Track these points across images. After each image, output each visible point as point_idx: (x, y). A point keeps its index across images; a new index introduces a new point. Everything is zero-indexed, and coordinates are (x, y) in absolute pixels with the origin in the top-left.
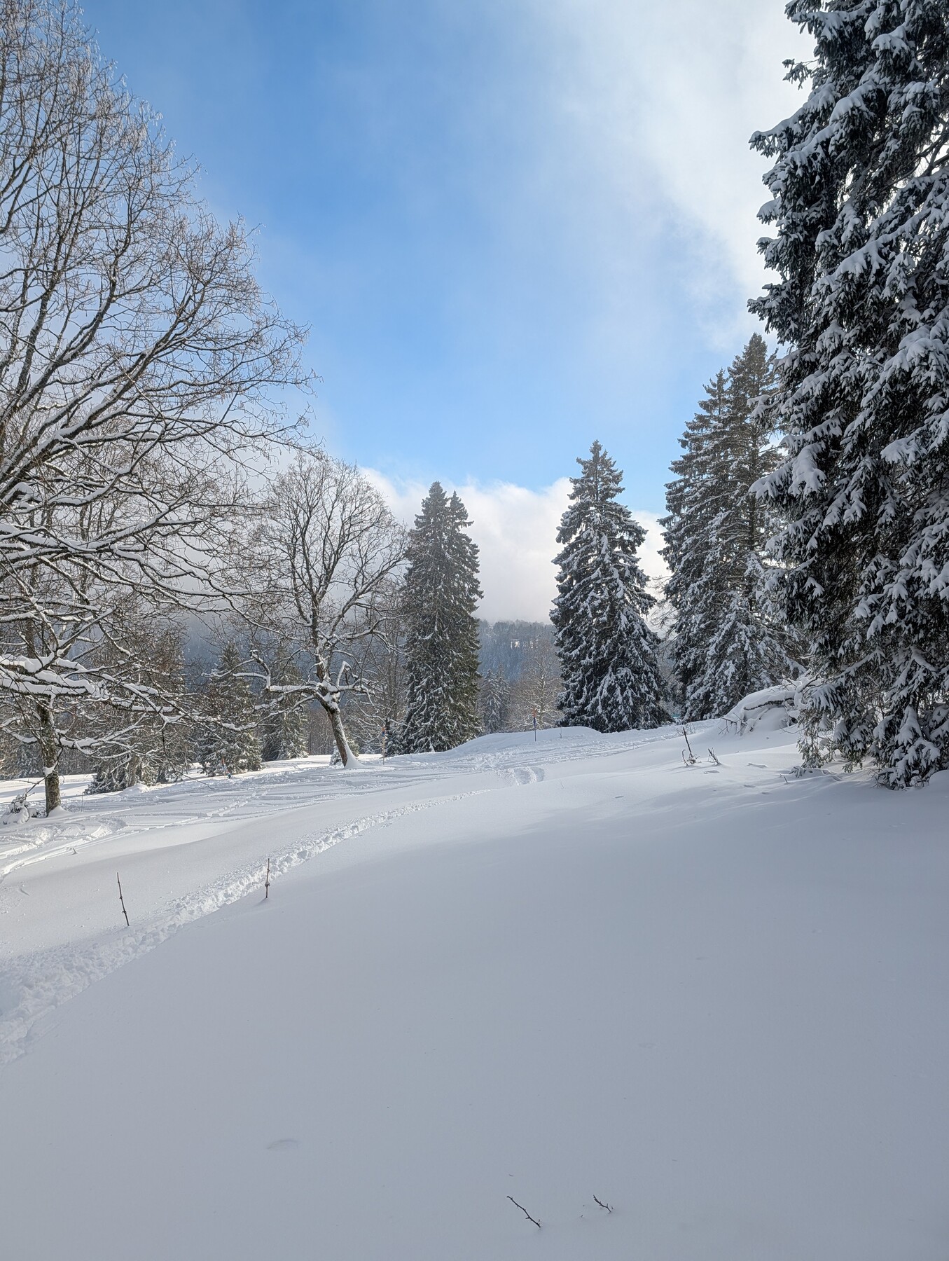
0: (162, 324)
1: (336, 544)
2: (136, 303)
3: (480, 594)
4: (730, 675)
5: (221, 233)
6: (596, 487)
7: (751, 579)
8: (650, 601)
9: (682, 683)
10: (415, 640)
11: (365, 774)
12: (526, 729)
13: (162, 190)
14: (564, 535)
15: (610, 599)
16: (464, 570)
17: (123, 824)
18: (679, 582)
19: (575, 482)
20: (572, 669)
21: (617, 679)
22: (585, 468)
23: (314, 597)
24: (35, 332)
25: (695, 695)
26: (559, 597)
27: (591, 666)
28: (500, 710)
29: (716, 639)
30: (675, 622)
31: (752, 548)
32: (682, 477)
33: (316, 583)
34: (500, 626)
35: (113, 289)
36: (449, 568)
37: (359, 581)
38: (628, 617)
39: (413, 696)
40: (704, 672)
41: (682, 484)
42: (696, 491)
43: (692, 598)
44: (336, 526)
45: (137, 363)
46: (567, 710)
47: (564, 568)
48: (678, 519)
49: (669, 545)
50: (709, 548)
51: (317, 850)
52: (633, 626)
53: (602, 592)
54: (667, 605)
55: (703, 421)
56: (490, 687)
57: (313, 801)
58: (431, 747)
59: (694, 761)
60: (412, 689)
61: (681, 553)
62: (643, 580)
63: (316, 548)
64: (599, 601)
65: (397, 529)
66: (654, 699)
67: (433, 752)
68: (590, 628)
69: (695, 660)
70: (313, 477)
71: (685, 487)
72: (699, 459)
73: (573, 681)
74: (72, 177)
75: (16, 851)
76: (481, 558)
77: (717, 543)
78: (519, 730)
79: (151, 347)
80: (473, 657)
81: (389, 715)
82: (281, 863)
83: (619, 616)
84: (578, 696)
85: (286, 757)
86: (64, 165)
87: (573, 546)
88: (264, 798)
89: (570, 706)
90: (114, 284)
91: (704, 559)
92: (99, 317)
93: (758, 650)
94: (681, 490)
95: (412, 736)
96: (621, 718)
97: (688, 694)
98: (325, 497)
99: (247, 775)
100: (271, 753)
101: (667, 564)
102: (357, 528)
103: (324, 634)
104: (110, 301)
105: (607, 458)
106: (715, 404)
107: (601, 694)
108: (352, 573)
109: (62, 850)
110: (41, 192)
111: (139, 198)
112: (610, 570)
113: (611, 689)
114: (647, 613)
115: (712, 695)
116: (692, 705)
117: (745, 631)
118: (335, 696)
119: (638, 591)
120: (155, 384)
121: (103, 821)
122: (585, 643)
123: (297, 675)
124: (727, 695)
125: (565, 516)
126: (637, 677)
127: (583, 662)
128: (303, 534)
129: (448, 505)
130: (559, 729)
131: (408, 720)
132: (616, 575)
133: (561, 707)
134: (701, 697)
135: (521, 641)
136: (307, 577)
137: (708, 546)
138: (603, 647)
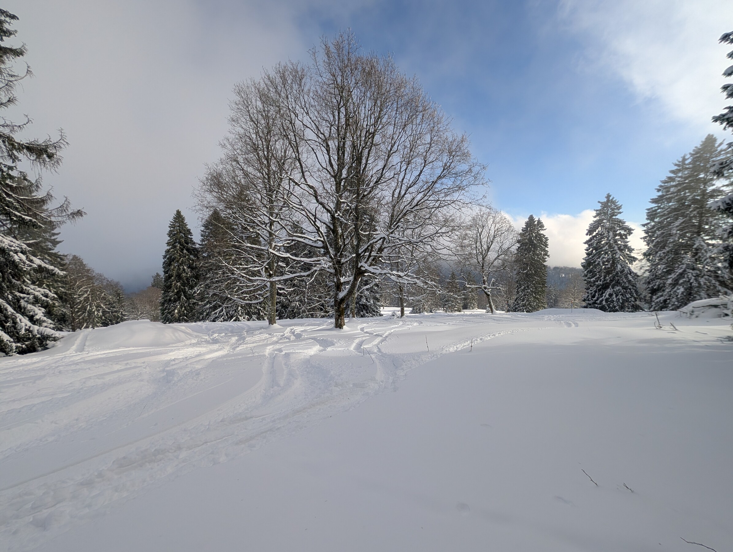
0: (438, 172)
1: (492, 238)
2: (431, 166)
3: (548, 256)
4: (680, 293)
5: (459, 139)
6: (607, 212)
7: (697, 249)
8: (635, 259)
9: (650, 295)
10: (520, 272)
11: (500, 317)
12: (566, 308)
13: (441, 129)
14: (590, 232)
15: (612, 258)
16: (542, 247)
17: (422, 323)
18: (651, 251)
19: (597, 211)
20: (591, 286)
21: (614, 291)
22: (602, 205)
23: (483, 256)
24: (403, 180)
25: (658, 300)
26: (586, 257)
27: (600, 285)
28: (554, 300)
29: (673, 276)
30: (648, 268)
31: (699, 235)
32: (657, 205)
33: (484, 252)
34: (556, 268)
35: (425, 163)
36: (535, 247)
37: (500, 251)
38: (621, 266)
39: (518, 292)
40: (664, 291)
41: (657, 208)
42: (664, 211)
43: (659, 258)
44: (492, 232)
45: (431, 185)
46: (587, 302)
47: (589, 245)
48: (653, 224)
49: (647, 235)
50: (672, 236)
51: (486, 338)
52: (624, 269)
53: (608, 255)
54: (644, 261)
55: (671, 179)
56: (550, 291)
57: (481, 323)
58: (525, 311)
59: (661, 327)
60: (518, 290)
61: (653, 238)
62: (631, 250)
63: (484, 240)
64: (607, 259)
65: (515, 232)
66: (634, 300)
67: (525, 313)
68: (601, 270)
69: (659, 285)
70: (485, 216)
71: (658, 209)
72: (667, 196)
73: (591, 291)
74: (414, 132)
75: (394, 326)
76: (549, 242)
77: (676, 234)
78: (563, 308)
79: (436, 179)
80: (544, 279)
81: (508, 298)
82: (474, 341)
83: (617, 265)
84: (594, 296)
85: (470, 309)
86: (412, 128)
87: (594, 237)
88: (464, 321)
89: (589, 300)
90: (425, 161)
91: (668, 241)
92: (421, 172)
93: (699, 282)
94: (656, 210)
95: (517, 306)
96: (615, 307)
97: (653, 300)
98: (488, 222)
99: (457, 313)
100: (465, 307)
101: (645, 243)
102: (500, 233)
103: (486, 268)
104: (424, 167)
105: (614, 200)
106: (679, 171)
107: (605, 296)
108: (497, 248)
109: (406, 328)
110: (406, 138)
111: (434, 133)
112: (613, 246)
113: (610, 295)
114: (632, 264)
115: (668, 301)
116: (655, 304)
117: (691, 274)
118: (489, 290)
119: (627, 254)
120: (436, 190)
121: (416, 321)
122: (598, 276)
123: (475, 282)
124: (678, 301)
125: (591, 225)
126: (625, 290)
127: (597, 283)
128: (480, 236)
129: (536, 223)
130: (583, 309)
131: (516, 301)
132: (616, 248)
133: (584, 300)
134: (662, 301)
135: (565, 275)
136: (481, 250)
137: (670, 235)
138: (607, 278)
